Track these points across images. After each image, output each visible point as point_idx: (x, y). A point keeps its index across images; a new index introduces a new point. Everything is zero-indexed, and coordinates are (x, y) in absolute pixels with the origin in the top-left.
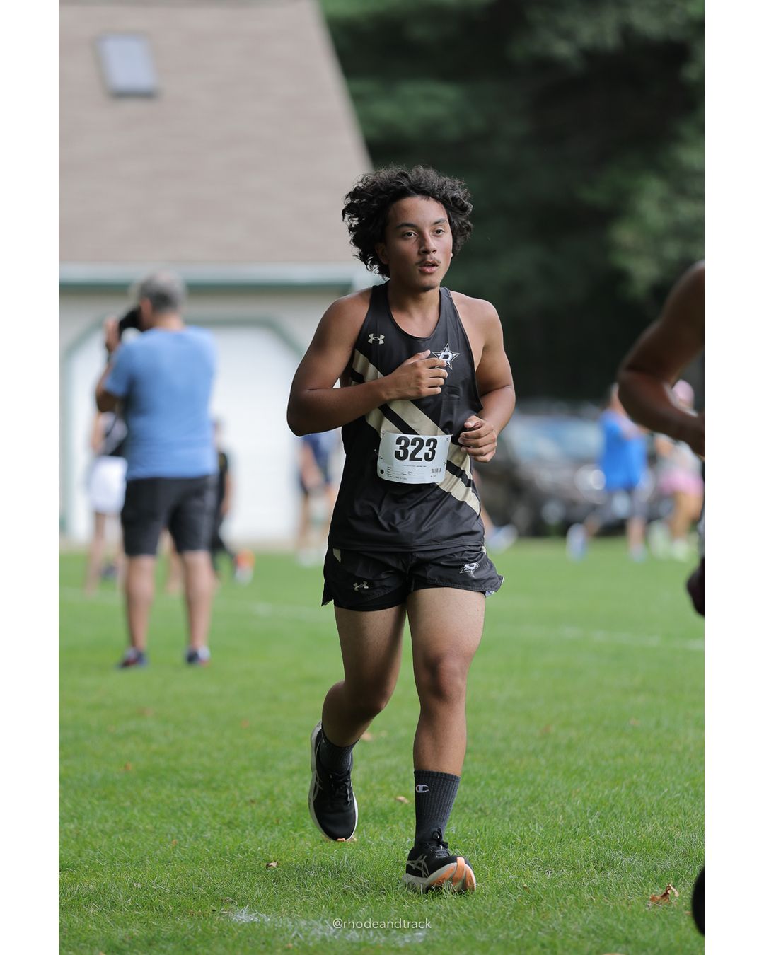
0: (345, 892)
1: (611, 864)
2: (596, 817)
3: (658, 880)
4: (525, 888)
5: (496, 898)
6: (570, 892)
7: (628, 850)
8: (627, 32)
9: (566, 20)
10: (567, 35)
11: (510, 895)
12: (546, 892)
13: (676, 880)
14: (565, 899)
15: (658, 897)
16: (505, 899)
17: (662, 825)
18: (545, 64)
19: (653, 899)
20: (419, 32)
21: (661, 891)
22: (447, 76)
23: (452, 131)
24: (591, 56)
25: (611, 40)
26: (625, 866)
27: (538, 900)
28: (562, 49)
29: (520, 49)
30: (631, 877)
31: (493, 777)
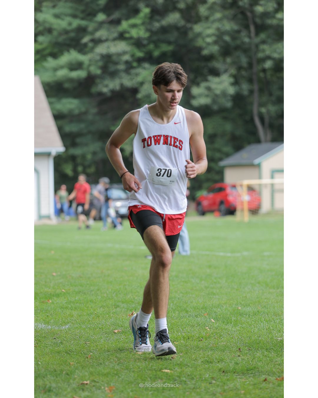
0: (47, 316)
1: (118, 306)
2: (115, 294)
3: (131, 310)
4: (96, 313)
5: (88, 316)
6: (108, 314)
7: (123, 302)
8: (122, 85)
9: (106, 82)
10: (107, 86)
11: (92, 315)
12: (101, 314)
13: (135, 310)
14: (106, 316)
15: (131, 315)
16: (90, 316)
17: (132, 295)
18: (100, 94)
19: (129, 315)
20: (67, 85)
21: (131, 313)
22: (75, 97)
23: (77, 112)
24: (113, 91)
25: (118, 88)
26: (122, 307)
27: (99, 317)
28: (105, 90)
29: (94, 90)
30: (124, 310)
31: (88, 284)
